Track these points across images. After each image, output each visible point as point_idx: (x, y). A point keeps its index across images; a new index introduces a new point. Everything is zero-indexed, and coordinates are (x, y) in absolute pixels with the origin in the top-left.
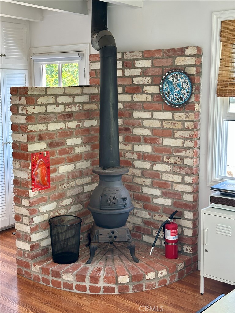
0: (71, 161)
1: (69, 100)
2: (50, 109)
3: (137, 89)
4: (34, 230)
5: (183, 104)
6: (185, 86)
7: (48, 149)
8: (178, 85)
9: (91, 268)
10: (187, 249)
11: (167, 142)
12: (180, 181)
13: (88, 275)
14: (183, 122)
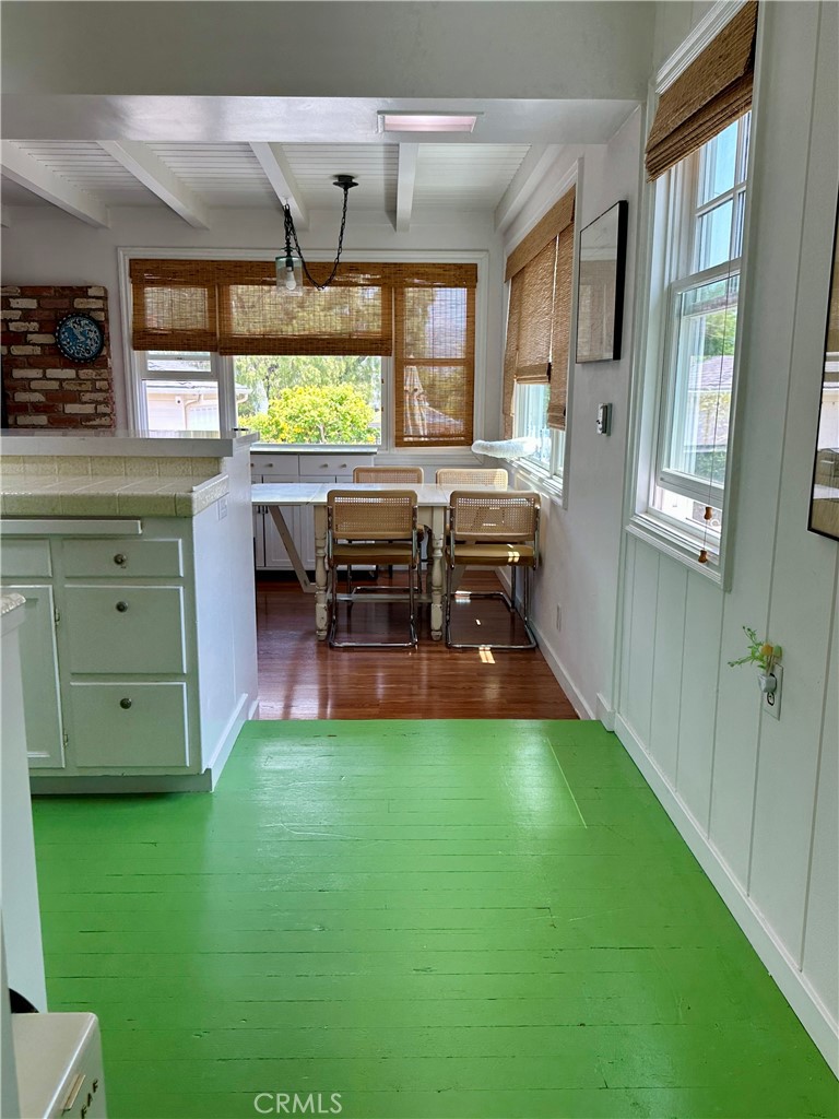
5: (91, 358)
6: (92, 335)
8: (82, 333)
11: (71, 408)
14: (94, 381)
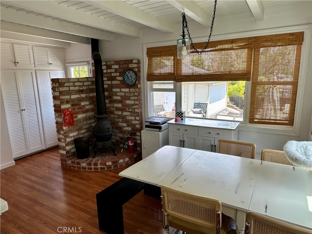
0: (84, 112)
1: (81, 84)
2: (71, 88)
3: (114, 78)
4: (67, 145)
5: (133, 85)
6: (133, 77)
7: (72, 107)
8: (130, 76)
9: (94, 160)
10: (138, 149)
11: (128, 102)
12: (134, 119)
13: (93, 163)
